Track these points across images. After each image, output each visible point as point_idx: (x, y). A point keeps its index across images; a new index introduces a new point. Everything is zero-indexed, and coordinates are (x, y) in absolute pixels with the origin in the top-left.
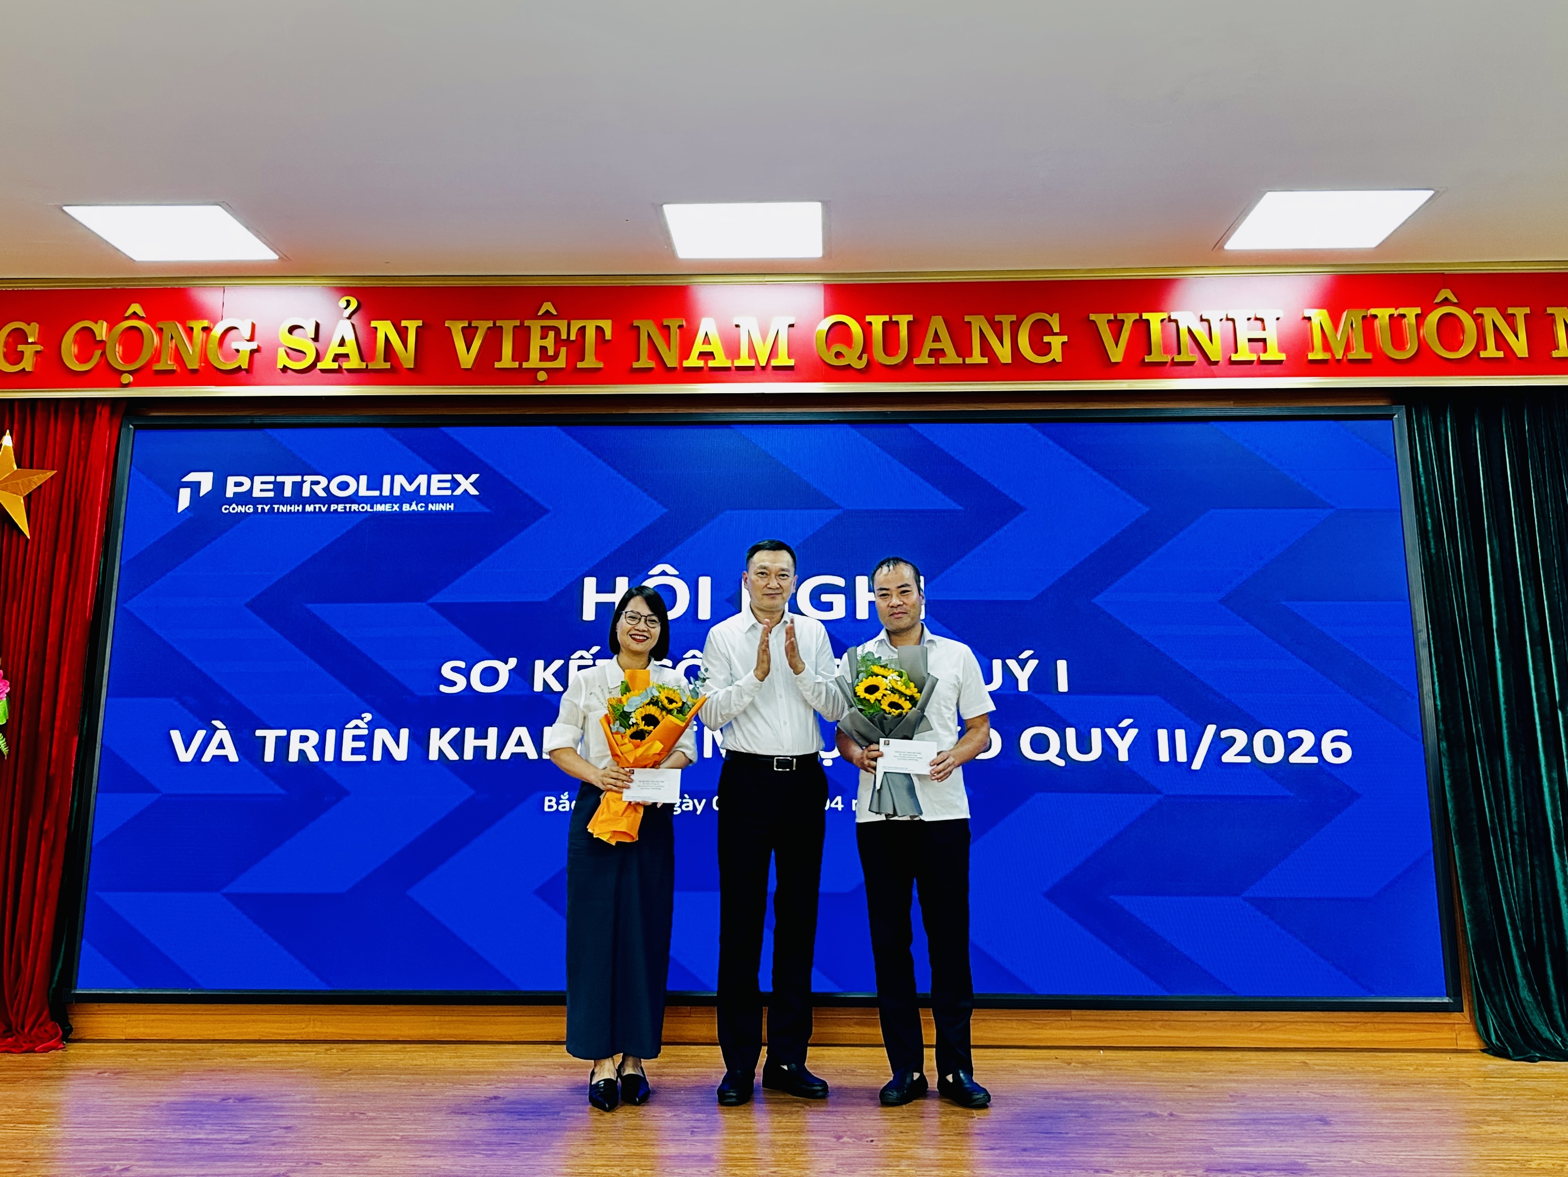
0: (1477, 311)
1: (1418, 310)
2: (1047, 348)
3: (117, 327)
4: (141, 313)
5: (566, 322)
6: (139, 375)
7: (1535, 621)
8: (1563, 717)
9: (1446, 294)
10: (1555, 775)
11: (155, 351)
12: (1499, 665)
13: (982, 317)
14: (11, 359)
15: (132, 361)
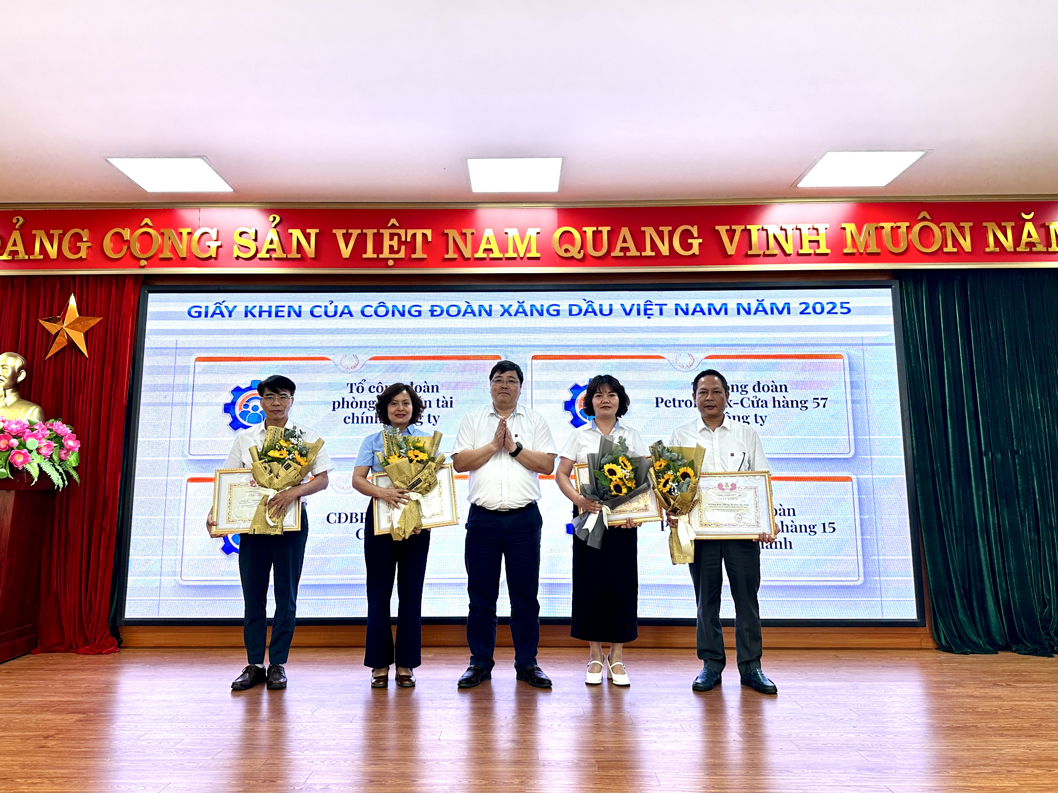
0: (942, 224)
1: (908, 224)
2: (690, 246)
3: (136, 232)
4: (151, 224)
5: (404, 231)
6: (150, 261)
7: (971, 405)
8: (987, 460)
9: (924, 214)
10: (981, 493)
11: (160, 246)
12: (950, 430)
13: (652, 228)
14: (73, 251)
15: (147, 251)
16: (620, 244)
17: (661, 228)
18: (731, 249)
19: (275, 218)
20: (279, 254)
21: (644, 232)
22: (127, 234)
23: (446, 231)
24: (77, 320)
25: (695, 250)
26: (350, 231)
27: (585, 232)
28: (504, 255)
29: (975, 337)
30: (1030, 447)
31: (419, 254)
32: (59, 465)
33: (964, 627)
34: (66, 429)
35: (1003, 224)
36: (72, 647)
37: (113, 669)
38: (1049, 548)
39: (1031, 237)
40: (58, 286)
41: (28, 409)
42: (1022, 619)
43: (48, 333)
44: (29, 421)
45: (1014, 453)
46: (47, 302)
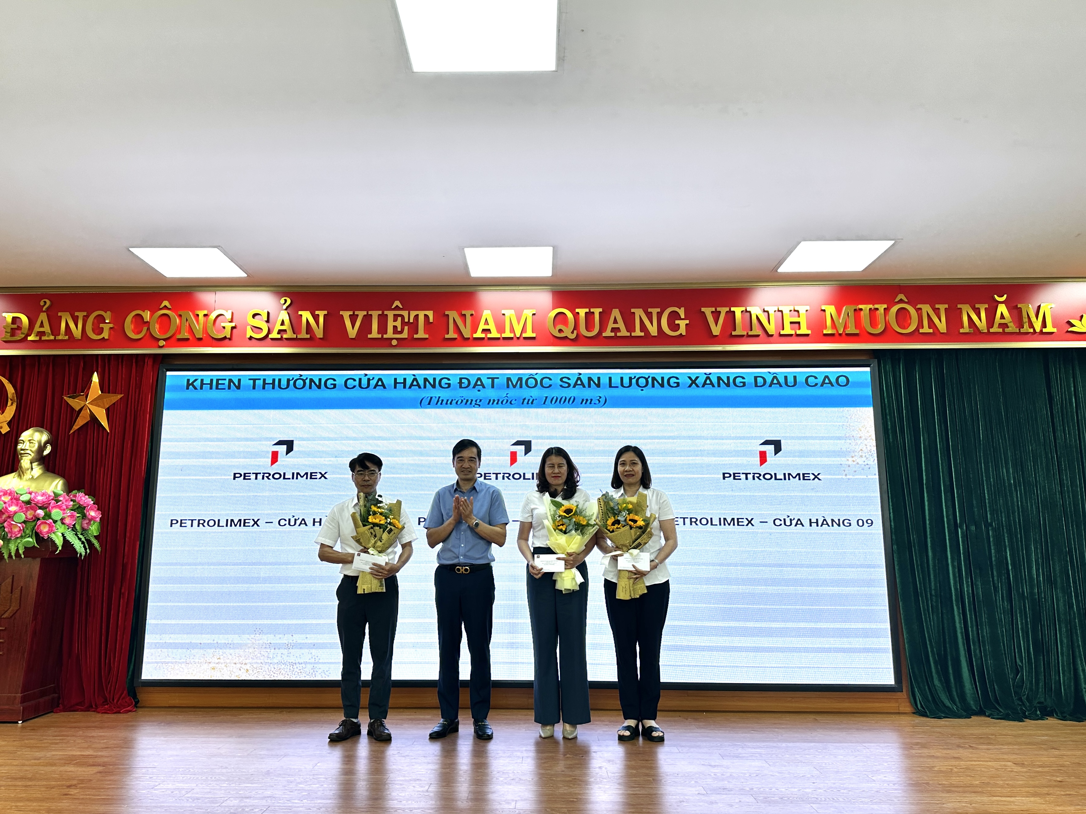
0: (919, 306)
1: (885, 306)
2: (677, 327)
3: (156, 314)
4: (169, 306)
5: (407, 312)
6: (169, 341)
7: (947, 479)
8: (961, 533)
9: (901, 296)
10: (956, 564)
11: (178, 327)
12: (926, 503)
13: (641, 310)
14: (97, 331)
15: (165, 332)
16: (611, 325)
17: (650, 310)
18: (716, 330)
19: (286, 301)
20: (289, 335)
21: (634, 313)
22: (147, 315)
23: (447, 313)
24: (99, 398)
25: (682, 330)
26: (356, 313)
27: (578, 313)
28: (501, 335)
29: (951, 413)
30: (1004, 519)
31: (421, 334)
32: (82, 534)
33: (939, 692)
34: (87, 500)
35: (977, 306)
36: (92, 707)
37: (132, 727)
38: (1021, 617)
39: (1004, 319)
40: (82, 364)
41: (53, 481)
42: (995, 685)
43: (72, 409)
44: (54, 493)
45: (988, 525)
46: (72, 379)
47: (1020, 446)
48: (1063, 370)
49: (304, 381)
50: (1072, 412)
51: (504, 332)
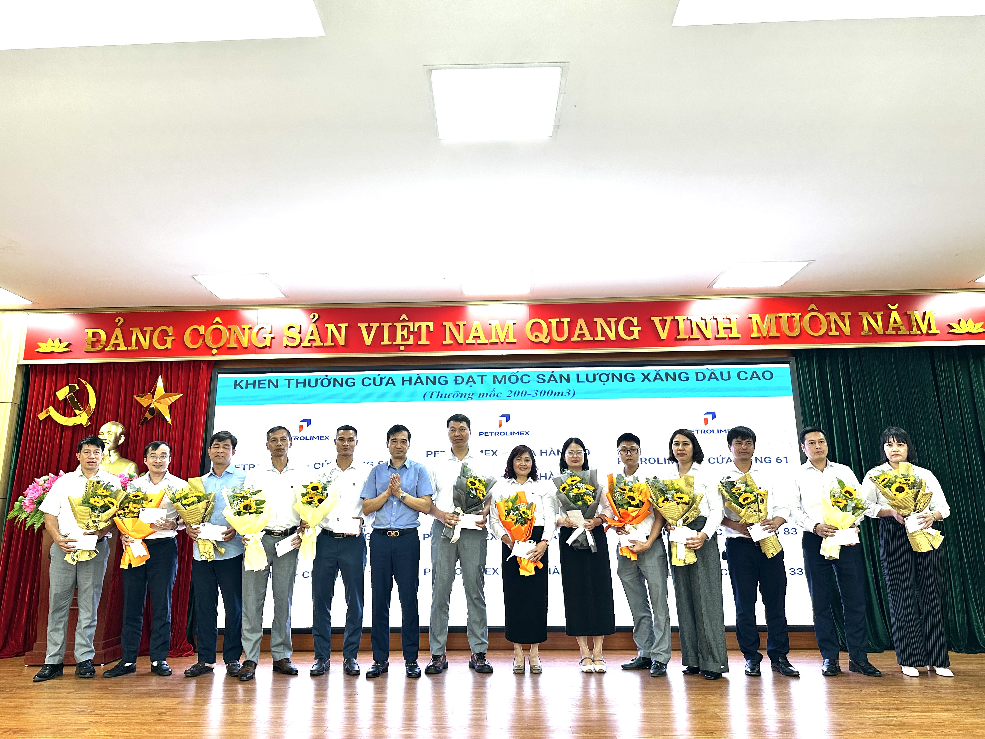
0: (827, 314)
1: (800, 314)
2: (631, 333)
3: (210, 328)
4: (220, 322)
5: (412, 323)
6: (220, 350)
7: (856, 455)
9: (812, 306)
11: (227, 338)
13: (602, 319)
14: (161, 343)
15: (217, 343)
16: (577, 332)
17: (609, 319)
18: (663, 335)
19: (314, 316)
20: (318, 343)
21: (596, 322)
22: (202, 329)
23: (444, 323)
24: (163, 396)
25: (636, 335)
26: (371, 324)
27: (551, 322)
28: (488, 341)
29: (856, 401)
31: (424, 341)
35: (874, 313)
39: (897, 323)
40: (149, 370)
41: (127, 465)
43: (141, 406)
44: (129, 474)
46: (141, 382)
47: (914, 426)
48: (946, 364)
49: (329, 380)
50: (955, 398)
51: (491, 339)
